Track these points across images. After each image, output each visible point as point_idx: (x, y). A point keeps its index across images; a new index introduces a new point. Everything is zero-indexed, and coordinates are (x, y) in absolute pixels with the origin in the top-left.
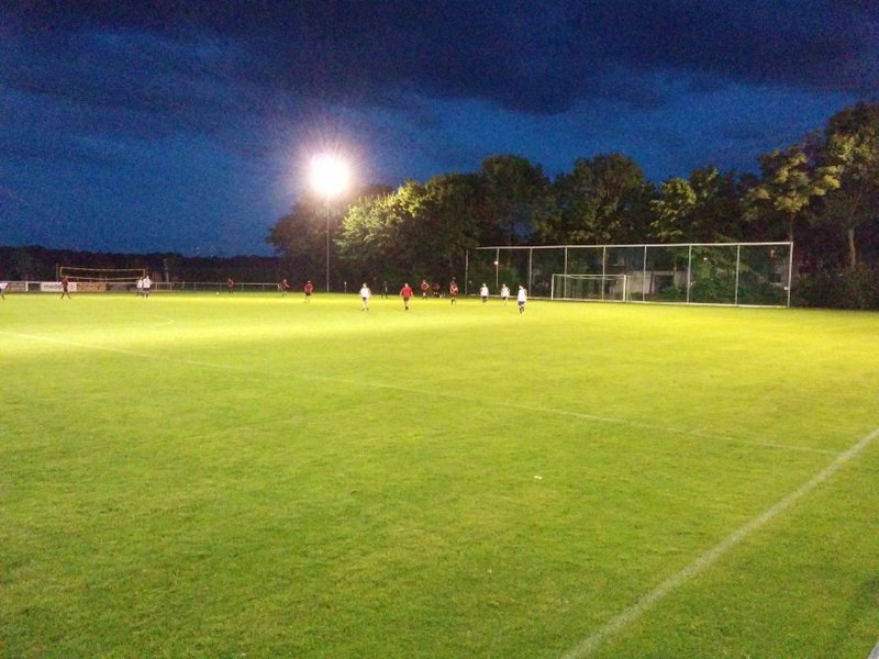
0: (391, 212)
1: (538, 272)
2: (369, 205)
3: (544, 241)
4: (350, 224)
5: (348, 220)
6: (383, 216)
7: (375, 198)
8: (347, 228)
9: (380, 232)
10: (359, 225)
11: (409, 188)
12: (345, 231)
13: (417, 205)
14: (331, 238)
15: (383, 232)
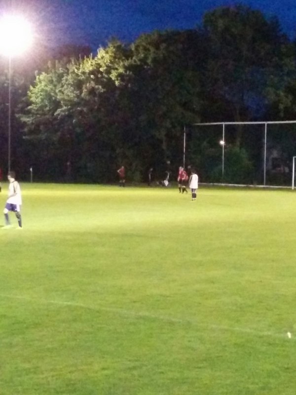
0: (88, 79)
1: (275, 154)
2: (61, 70)
3: (282, 114)
4: (36, 95)
5: (36, 90)
6: (79, 85)
7: (69, 61)
8: (33, 99)
9: (74, 105)
10: (48, 96)
11: (111, 49)
12: (31, 103)
13: (121, 70)
14: (13, 113)
15: (78, 104)
